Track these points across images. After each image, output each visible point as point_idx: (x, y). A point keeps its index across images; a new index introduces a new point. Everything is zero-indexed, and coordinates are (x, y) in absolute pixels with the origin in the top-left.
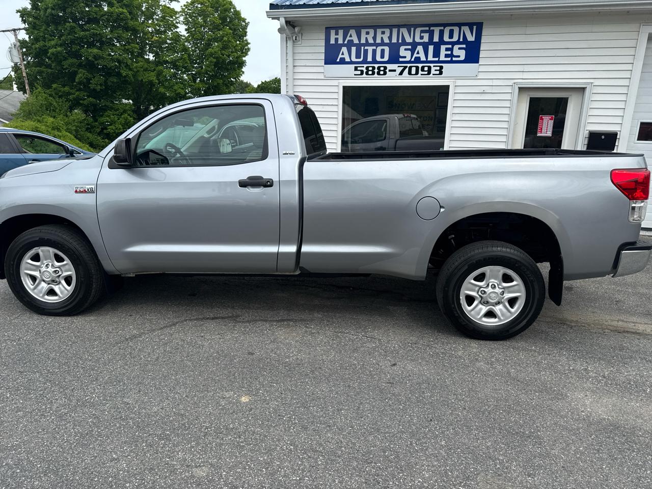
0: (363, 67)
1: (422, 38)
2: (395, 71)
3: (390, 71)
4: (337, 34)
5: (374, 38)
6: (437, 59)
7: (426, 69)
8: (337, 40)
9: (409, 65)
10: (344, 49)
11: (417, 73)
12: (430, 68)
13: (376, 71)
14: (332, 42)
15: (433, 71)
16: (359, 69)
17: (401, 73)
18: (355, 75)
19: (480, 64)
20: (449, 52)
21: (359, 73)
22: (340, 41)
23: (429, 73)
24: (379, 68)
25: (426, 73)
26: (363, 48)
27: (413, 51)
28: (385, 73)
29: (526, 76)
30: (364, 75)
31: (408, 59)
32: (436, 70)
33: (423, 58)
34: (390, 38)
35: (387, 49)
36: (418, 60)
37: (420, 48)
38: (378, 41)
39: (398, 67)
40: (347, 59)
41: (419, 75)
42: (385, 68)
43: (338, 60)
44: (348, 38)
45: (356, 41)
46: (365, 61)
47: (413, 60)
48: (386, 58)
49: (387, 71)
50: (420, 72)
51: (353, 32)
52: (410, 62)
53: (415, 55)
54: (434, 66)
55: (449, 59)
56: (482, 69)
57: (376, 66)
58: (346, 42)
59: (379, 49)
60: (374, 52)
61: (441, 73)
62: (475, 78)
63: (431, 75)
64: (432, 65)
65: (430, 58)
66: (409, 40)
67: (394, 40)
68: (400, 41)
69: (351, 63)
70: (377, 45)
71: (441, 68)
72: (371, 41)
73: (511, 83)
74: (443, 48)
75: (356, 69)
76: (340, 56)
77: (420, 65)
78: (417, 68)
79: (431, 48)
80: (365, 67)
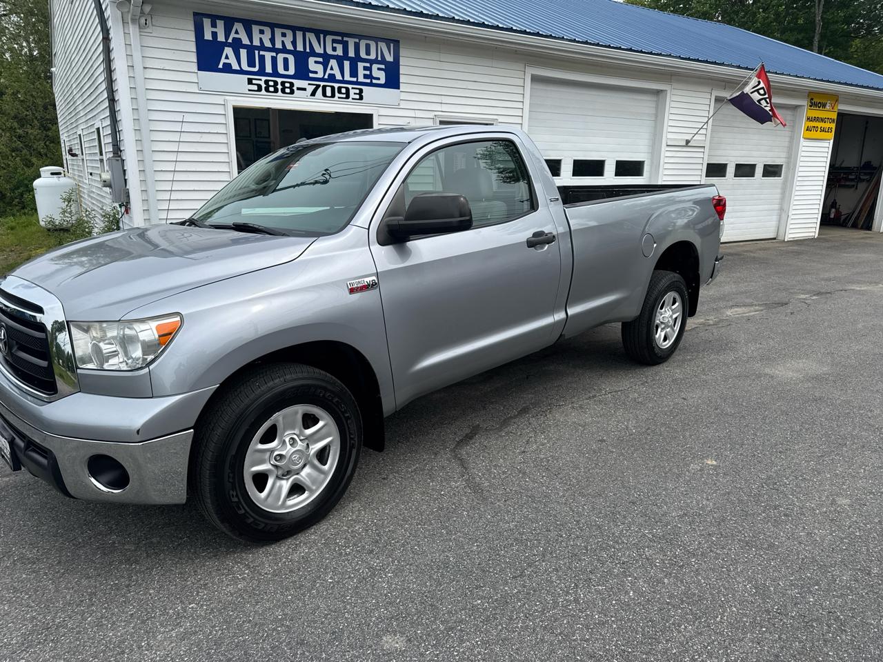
0: (261, 80)
1: (334, 49)
2: (305, 89)
3: (298, 89)
4: (214, 25)
5: (272, 40)
6: (355, 79)
7: (344, 90)
8: (214, 34)
9: (322, 84)
10: (228, 51)
11: (333, 95)
12: (347, 89)
13: (280, 87)
14: (208, 36)
15: (352, 95)
16: (254, 82)
17: (313, 94)
18: (249, 90)
19: (401, 90)
20: (368, 73)
21: (255, 88)
22: (221, 38)
23: (348, 97)
24: (283, 83)
25: (344, 96)
26: (257, 52)
27: (325, 65)
28: (292, 92)
29: (445, 108)
30: (263, 92)
31: (320, 75)
32: (355, 94)
33: (339, 77)
34: (294, 43)
35: (291, 59)
36: (332, 78)
37: (333, 63)
38: (279, 45)
39: (309, 84)
40: (235, 66)
41: (336, 98)
42: (292, 84)
43: (221, 66)
44: (233, 35)
45: (246, 41)
46: (262, 72)
47: (326, 77)
48: (292, 71)
49: (295, 88)
50: (337, 95)
51: (238, 26)
52: (322, 80)
53: (329, 71)
54: (353, 88)
55: (369, 81)
56: (403, 96)
57: (279, 80)
58: (230, 40)
59: (281, 57)
60: (274, 60)
61: (361, 98)
62: (397, 107)
63: (350, 100)
64: (350, 86)
65: (347, 77)
66: (319, 50)
67: (300, 48)
68: (308, 50)
69: (241, 72)
70: (278, 51)
71: (361, 91)
72: (268, 44)
73: (431, 115)
74: (361, 65)
75: (250, 82)
76: (223, 60)
77: (336, 85)
78: (333, 88)
79: (347, 64)
80: (263, 80)
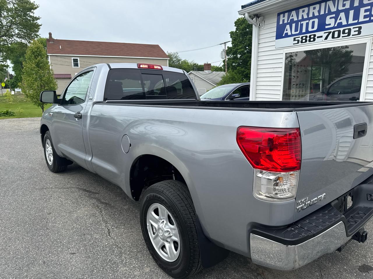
0: (299, 37)
1: (344, 5)
2: (321, 37)
3: (318, 37)
4: (284, 17)
5: (308, 14)
6: (356, 21)
7: (347, 31)
8: (284, 20)
9: (332, 31)
10: (288, 27)
11: (339, 36)
12: (350, 30)
13: (308, 39)
14: (281, 23)
15: (352, 33)
16: (296, 39)
17: (326, 38)
18: (294, 44)
20: (368, 13)
21: (296, 42)
22: (286, 22)
23: (349, 34)
24: (310, 36)
25: (347, 35)
26: (299, 23)
27: (336, 18)
28: (314, 40)
30: (300, 43)
31: (332, 26)
32: (355, 31)
33: (344, 23)
34: (319, 11)
35: (316, 21)
36: (340, 25)
37: (342, 15)
38: (311, 15)
39: (325, 33)
40: (289, 34)
41: (341, 38)
42: (315, 35)
43: (284, 35)
44: (291, 18)
45: (296, 19)
46: (301, 33)
47: (336, 25)
48: (316, 28)
49: (316, 37)
50: (342, 35)
51: (294, 13)
52: (334, 28)
53: (338, 21)
54: (353, 28)
55: (368, 19)
57: (308, 35)
58: (289, 21)
59: (311, 22)
60: (307, 24)
61: (359, 33)
63: (351, 36)
64: (351, 27)
65: (351, 21)
66: (333, 9)
67: (322, 13)
68: (327, 12)
69: (292, 35)
70: (309, 19)
71: (360, 28)
72: (305, 17)
74: (362, 10)
75: (294, 40)
76: (285, 32)
77: (342, 29)
78: (339, 31)
79: (352, 13)
80: (300, 37)
